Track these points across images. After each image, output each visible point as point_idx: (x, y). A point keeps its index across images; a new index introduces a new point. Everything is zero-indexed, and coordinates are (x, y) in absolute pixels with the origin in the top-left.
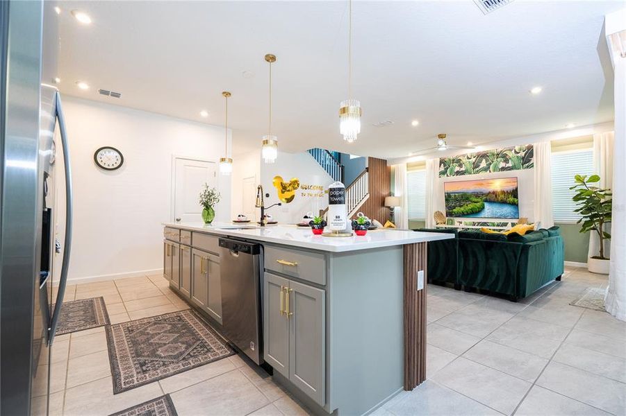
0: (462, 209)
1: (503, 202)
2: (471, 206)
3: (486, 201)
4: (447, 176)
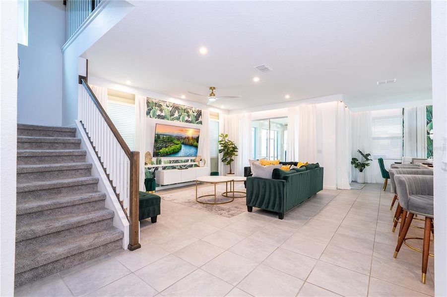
0: (167, 149)
1: (192, 145)
2: (173, 147)
3: (183, 144)
4: (150, 117)
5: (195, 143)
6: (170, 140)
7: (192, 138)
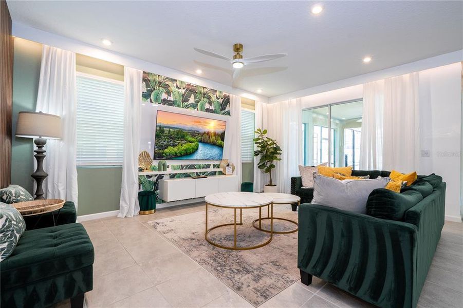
0: (176, 149)
1: (214, 144)
2: (186, 146)
3: (200, 141)
4: (151, 101)
5: (219, 142)
6: (180, 135)
7: (215, 134)
